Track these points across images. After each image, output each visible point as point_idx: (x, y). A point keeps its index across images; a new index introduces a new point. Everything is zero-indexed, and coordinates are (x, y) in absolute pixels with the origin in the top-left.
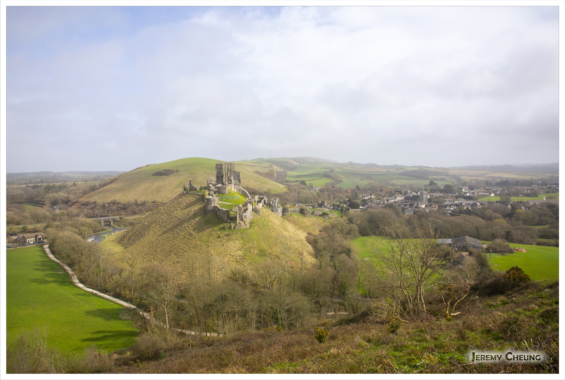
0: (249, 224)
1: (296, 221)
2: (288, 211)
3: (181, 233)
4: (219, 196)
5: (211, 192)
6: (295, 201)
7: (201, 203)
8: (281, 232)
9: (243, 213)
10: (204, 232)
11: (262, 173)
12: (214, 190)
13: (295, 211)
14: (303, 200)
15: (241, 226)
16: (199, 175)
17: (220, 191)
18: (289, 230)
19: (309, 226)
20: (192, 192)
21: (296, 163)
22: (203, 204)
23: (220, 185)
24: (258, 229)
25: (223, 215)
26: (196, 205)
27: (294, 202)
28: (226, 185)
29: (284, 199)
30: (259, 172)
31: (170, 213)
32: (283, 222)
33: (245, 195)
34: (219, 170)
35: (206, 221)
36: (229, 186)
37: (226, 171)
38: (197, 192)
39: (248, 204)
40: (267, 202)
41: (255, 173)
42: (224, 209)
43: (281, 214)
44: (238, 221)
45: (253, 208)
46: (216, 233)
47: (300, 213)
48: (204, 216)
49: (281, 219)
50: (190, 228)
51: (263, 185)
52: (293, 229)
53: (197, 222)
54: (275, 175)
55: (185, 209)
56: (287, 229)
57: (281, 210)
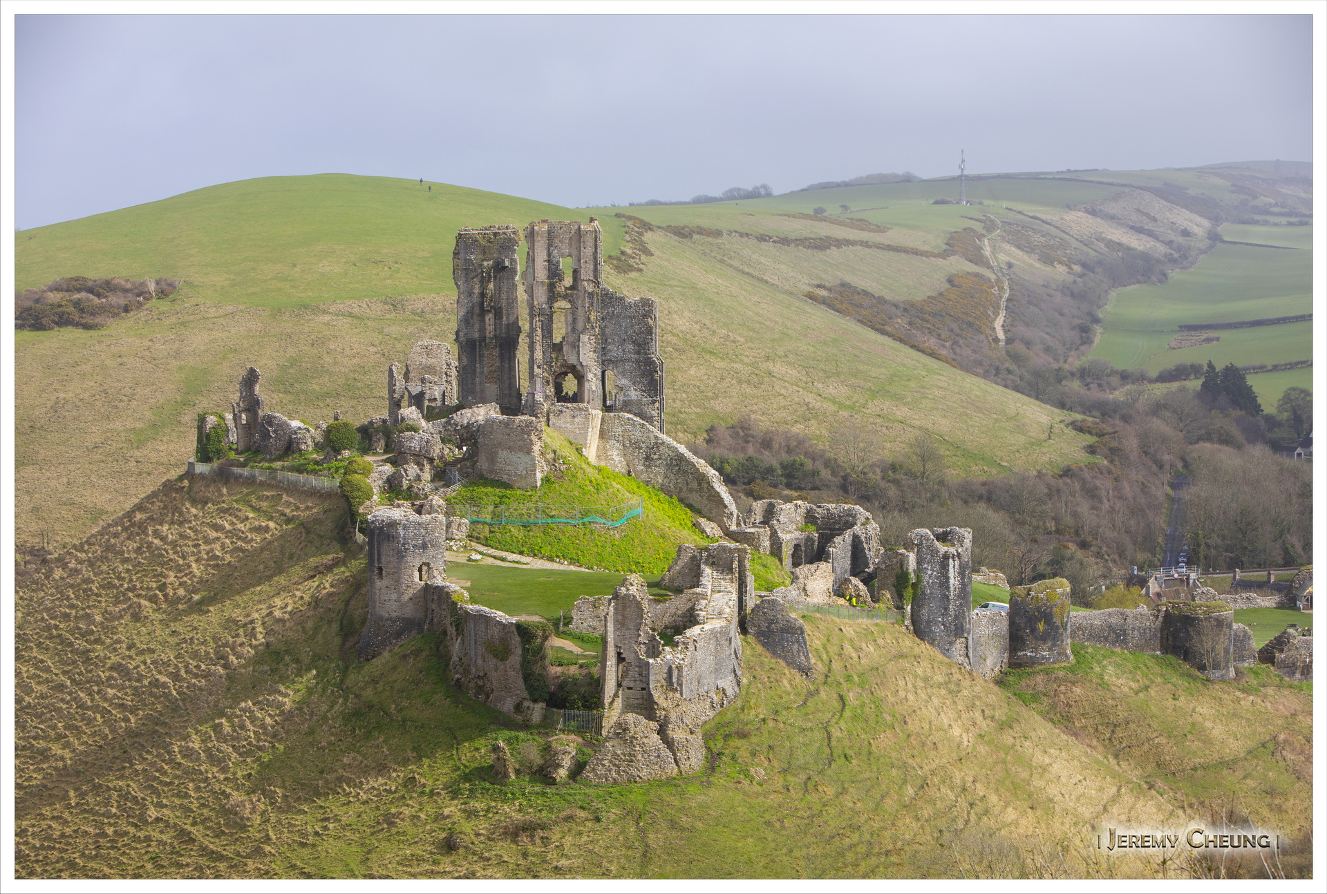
0: (697, 740)
1: (1122, 714)
2: (1053, 634)
3: (160, 805)
4: (474, 502)
5: (412, 469)
6: (1147, 542)
7: (328, 558)
8: (979, 808)
9: (654, 652)
10: (333, 805)
11: (881, 300)
12: (436, 451)
13: (1116, 636)
14: (1215, 540)
15: (631, 759)
16: (343, 323)
17: (483, 464)
18: (1053, 790)
19: (1231, 764)
20: (258, 471)
21: (1185, 218)
22: (343, 572)
23: (484, 413)
24: (779, 782)
25: (492, 662)
26: (281, 580)
27: (1141, 557)
28: (533, 410)
29: (1051, 525)
30: (855, 291)
31: (80, 644)
32: (1005, 726)
33: (695, 498)
34: (484, 282)
35: (357, 714)
36: (564, 421)
37: (541, 296)
38: (300, 470)
39: (707, 570)
40: (874, 554)
41: (824, 302)
42: (500, 615)
43: (993, 659)
44: (613, 713)
45: (751, 603)
46: (430, 809)
47: (1166, 649)
48: (345, 672)
49: (995, 696)
50: (224, 770)
51: (874, 407)
52: (1091, 788)
53: (288, 716)
54: (998, 323)
55: (199, 608)
56: (1038, 782)
57: (993, 621)
